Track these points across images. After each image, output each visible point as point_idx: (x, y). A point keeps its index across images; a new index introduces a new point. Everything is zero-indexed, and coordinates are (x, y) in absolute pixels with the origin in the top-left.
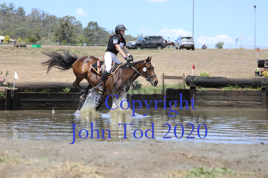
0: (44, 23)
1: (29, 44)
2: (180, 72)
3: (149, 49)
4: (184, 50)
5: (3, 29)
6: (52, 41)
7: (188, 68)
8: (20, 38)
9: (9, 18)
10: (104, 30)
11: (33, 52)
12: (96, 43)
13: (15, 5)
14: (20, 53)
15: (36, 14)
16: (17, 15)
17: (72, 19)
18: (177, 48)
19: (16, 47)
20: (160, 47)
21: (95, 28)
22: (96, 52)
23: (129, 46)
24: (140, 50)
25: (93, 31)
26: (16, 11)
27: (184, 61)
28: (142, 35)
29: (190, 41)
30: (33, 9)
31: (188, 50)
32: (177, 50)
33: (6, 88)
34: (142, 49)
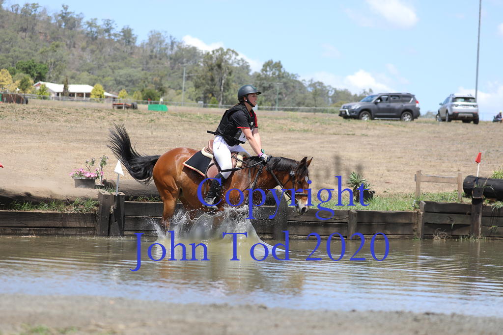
0: (172, 61)
1: (143, 103)
2: (452, 169)
3: (387, 120)
4: (458, 122)
5: (90, 71)
6: (189, 98)
7: (467, 160)
8: (123, 90)
9: (102, 48)
10: (294, 79)
11: (152, 120)
12: (277, 105)
13: (115, 23)
14: (125, 121)
15: (157, 42)
16: (118, 44)
17: (230, 55)
18: (444, 120)
19: (115, 107)
20: (409, 116)
21: (277, 74)
22: (279, 124)
23: (346, 112)
24: (369, 120)
25: (274, 79)
26: (118, 35)
27: (459, 146)
28: (371, 90)
29: (471, 105)
30: (151, 32)
31: (467, 124)
32: (443, 122)
33: (101, 191)
34: (372, 118)
